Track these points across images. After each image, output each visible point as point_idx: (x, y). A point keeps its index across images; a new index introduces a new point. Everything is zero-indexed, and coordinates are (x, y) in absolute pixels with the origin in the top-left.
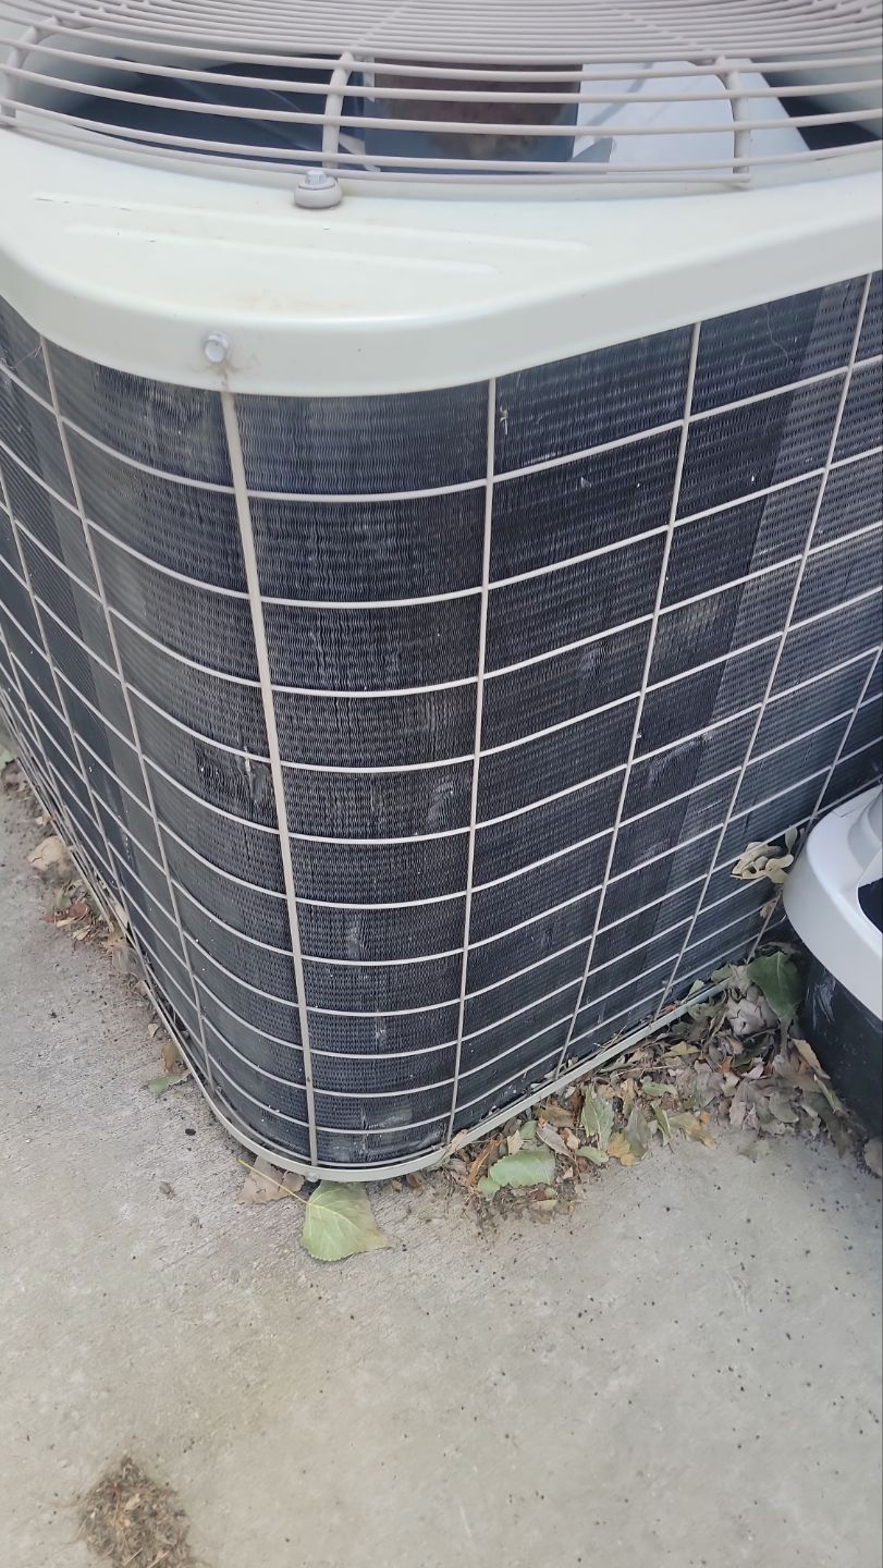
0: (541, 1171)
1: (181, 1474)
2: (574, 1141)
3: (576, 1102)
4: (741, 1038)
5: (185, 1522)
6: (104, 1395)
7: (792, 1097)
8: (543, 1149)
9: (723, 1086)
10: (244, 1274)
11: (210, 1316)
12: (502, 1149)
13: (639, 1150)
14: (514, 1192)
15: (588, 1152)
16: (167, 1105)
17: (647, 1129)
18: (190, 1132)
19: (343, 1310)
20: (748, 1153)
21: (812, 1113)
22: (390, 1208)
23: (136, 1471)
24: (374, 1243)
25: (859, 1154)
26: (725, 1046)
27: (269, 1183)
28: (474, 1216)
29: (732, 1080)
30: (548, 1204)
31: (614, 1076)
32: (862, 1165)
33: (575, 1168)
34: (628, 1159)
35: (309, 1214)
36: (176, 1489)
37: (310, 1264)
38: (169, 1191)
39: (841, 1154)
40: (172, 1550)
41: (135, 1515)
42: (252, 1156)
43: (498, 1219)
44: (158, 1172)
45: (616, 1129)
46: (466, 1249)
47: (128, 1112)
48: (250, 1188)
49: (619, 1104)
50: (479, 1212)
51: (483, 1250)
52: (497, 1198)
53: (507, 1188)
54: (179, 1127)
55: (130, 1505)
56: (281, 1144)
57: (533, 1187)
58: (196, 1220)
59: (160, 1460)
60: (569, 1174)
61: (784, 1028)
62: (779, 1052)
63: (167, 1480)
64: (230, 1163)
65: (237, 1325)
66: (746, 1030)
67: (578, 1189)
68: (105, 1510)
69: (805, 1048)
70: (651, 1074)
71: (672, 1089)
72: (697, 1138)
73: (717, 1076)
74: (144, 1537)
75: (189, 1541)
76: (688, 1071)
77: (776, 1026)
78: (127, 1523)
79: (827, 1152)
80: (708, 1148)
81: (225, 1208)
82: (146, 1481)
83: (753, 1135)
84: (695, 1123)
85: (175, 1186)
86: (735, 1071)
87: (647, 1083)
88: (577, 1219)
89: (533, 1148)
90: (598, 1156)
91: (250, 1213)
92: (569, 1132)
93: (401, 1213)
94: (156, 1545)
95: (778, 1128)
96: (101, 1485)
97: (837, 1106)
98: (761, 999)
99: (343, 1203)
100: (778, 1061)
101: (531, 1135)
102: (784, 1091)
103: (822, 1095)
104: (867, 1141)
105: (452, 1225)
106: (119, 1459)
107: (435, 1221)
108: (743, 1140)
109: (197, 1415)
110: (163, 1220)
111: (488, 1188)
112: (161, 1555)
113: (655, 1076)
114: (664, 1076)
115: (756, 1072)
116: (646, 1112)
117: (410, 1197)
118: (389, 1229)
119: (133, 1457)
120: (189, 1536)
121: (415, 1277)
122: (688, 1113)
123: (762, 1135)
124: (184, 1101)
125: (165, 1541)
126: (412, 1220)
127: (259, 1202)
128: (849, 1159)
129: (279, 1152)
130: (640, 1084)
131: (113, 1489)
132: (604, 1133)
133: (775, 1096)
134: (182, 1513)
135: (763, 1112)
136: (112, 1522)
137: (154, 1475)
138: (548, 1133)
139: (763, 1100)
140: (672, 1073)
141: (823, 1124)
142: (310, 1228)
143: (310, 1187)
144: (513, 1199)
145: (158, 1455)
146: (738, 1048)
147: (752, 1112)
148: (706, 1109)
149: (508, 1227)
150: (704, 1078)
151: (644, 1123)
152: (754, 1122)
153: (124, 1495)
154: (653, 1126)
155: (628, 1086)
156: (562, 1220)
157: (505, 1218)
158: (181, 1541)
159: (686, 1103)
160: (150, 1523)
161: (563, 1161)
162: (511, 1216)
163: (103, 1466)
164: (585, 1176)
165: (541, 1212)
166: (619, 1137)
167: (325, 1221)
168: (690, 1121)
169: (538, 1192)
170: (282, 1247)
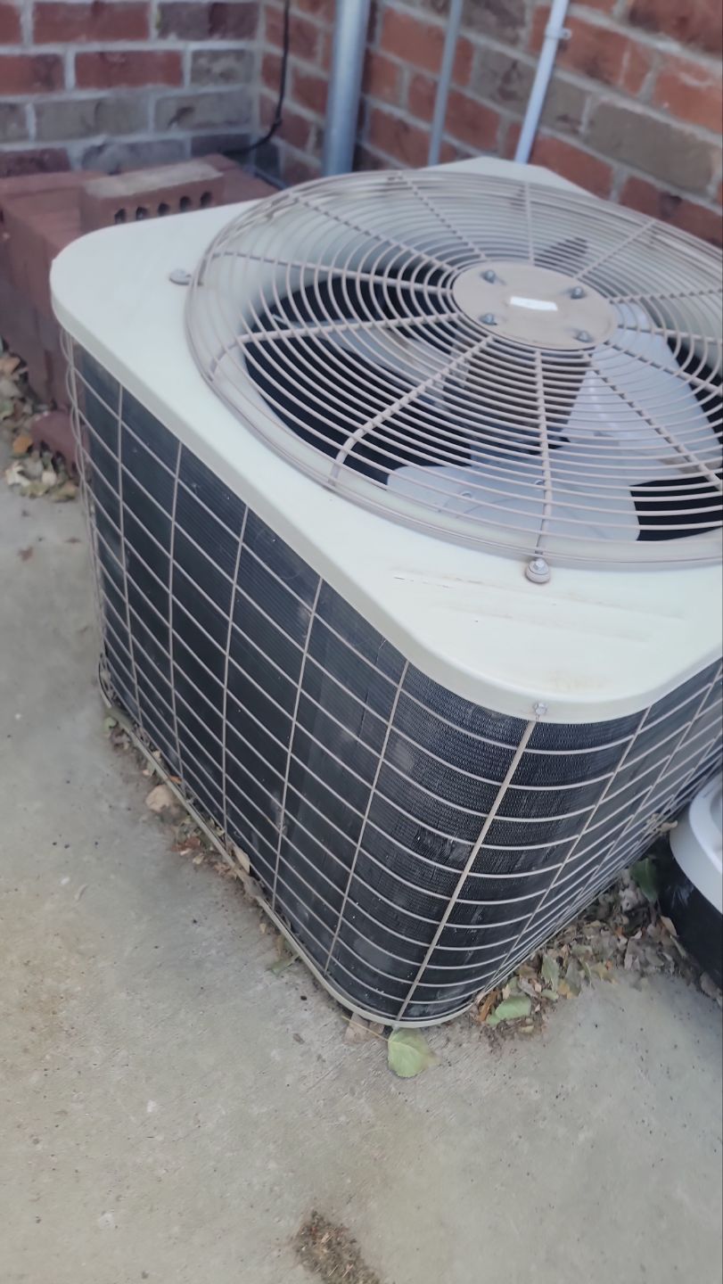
0: (523, 1009)
1: (348, 1217)
2: (538, 987)
3: (536, 961)
4: (627, 913)
5: (356, 1246)
6: (291, 1174)
7: (658, 948)
8: (522, 994)
9: (619, 945)
10: (357, 1090)
11: (343, 1119)
12: (499, 997)
13: (577, 990)
14: (508, 1023)
15: (547, 993)
16: (284, 980)
17: (578, 975)
18: (304, 998)
19: (421, 1107)
20: (636, 986)
21: (669, 958)
22: (437, 1041)
23: (322, 1219)
24: (432, 1063)
25: (697, 982)
26: (618, 920)
27: (356, 1028)
28: (485, 1039)
29: (624, 940)
30: (529, 1029)
31: (556, 942)
32: (699, 989)
33: (542, 1003)
34: (570, 995)
35: (390, 1048)
36: (347, 1227)
37: (396, 1080)
38: (299, 1039)
39: (688, 985)
40: (355, 1263)
41: (329, 1245)
42: (349, 1013)
43: (501, 1040)
44: (289, 1026)
45: (561, 977)
46: (486, 1061)
47: (260, 987)
48: (350, 1033)
49: (560, 960)
50: (489, 1037)
51: (496, 1061)
52: (498, 1027)
53: (504, 1021)
54: (295, 995)
55: (324, 1240)
56: (372, 1006)
57: (518, 1019)
58: (319, 1057)
59: (334, 1211)
60: (538, 1008)
61: (651, 906)
62: (650, 922)
63: (341, 1222)
64: (333, 1017)
65: (360, 1123)
66: (629, 908)
67: (544, 1017)
68: (310, 1244)
69: (668, 922)
70: (576, 939)
71: (589, 948)
72: (607, 979)
73: (614, 938)
74: (337, 1258)
75: (362, 1257)
76: (597, 937)
77: (646, 903)
78: (325, 1251)
79: (680, 983)
80: (614, 984)
81: (336, 1048)
82: (329, 1224)
83: (637, 975)
84: (605, 969)
85: (303, 1035)
86: (625, 935)
87: (575, 946)
88: (546, 1037)
89: (517, 995)
90: (555, 997)
91: (352, 1050)
92: (536, 981)
93: (443, 1042)
94: (345, 1262)
95: (651, 969)
96: (303, 1230)
97: (683, 953)
98: (638, 889)
99: (410, 1039)
100: (651, 928)
101: (514, 985)
102: (653, 945)
103: (675, 947)
104: (701, 975)
105: (475, 1047)
106: (310, 1213)
107: (464, 1045)
108: (632, 978)
109: (349, 1181)
110: (300, 1059)
111: (493, 1021)
112: (349, 1268)
113: (579, 941)
114: (583, 941)
115: (638, 935)
116: (576, 965)
117: (447, 1031)
118: (438, 1052)
119: (318, 1211)
120: (361, 1253)
121: (459, 1082)
122: (600, 963)
123: (643, 975)
124: (294, 977)
125: (349, 1259)
126: (451, 1045)
127: (356, 1041)
128: (692, 986)
129: (370, 1011)
130: (571, 947)
131: (312, 1230)
132: (554, 981)
133: (649, 949)
134: (353, 1241)
135: (643, 960)
136: (316, 1251)
137: (332, 1220)
138: (524, 983)
139: (642, 952)
140: (588, 938)
141: (676, 965)
142: (392, 1057)
143: (388, 1031)
144: (508, 1027)
145: (332, 1208)
146: (626, 920)
147: (637, 961)
148: (609, 960)
149: (508, 1045)
150: (607, 940)
151: (576, 972)
152: (639, 967)
153: (319, 1234)
154: (582, 973)
155: (564, 949)
156: (537, 1038)
157: (505, 1040)
158: (358, 1257)
159: (598, 957)
160: (338, 1249)
161: (536, 1001)
162: (508, 1037)
163: (300, 1219)
164: (548, 1009)
165: (525, 1034)
166: (563, 982)
167: (402, 1051)
168: (601, 968)
169: (521, 1022)
170: (377, 1070)
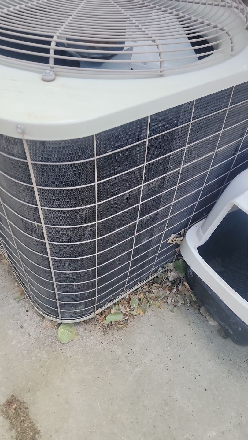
0: (120, 317)
1: (27, 398)
2: (128, 309)
3: (129, 299)
4: (171, 281)
5: (28, 410)
6: (6, 380)
7: (183, 296)
8: (120, 312)
9: (166, 294)
10: (42, 347)
11: (33, 358)
12: (110, 312)
13: (144, 311)
14: (112, 323)
15: (132, 312)
16: (21, 304)
17: (147, 306)
18: (27, 311)
19: (68, 355)
20: (172, 311)
21: (188, 300)
22: (81, 329)
23: (15, 398)
24: (76, 338)
25: (199, 310)
26: (167, 284)
27: (49, 324)
28: (102, 329)
29: (168, 292)
30: (121, 326)
31: (139, 292)
32: (200, 313)
33: (128, 316)
34: (142, 313)
35: (59, 331)
36: (25, 402)
37: (60, 344)
38: (22, 327)
39: (195, 311)
40: (25, 417)
41: (15, 409)
42: (44, 317)
43: (108, 330)
44: (19, 322)
45: (139, 306)
46: (100, 338)
47: (10, 306)
48: (44, 325)
49: (140, 299)
50: (103, 329)
51: (104, 338)
52: (108, 325)
53: (111, 322)
54: (24, 310)
55: (14, 407)
56: (51, 314)
57: (117, 322)
58: (29, 334)
59: (21, 395)
60: (127, 318)
61: (182, 279)
62: (180, 285)
63: (23, 400)
64: (38, 319)
65: (41, 360)
66: (172, 279)
67: (129, 321)
68: (7, 408)
69: (186, 284)
70: (148, 291)
71: (153, 295)
72: (159, 307)
73: (165, 291)
74: (17, 414)
75: (29, 414)
76: (157, 290)
77: (180, 279)
78: (13, 411)
79: (191, 310)
80: (162, 309)
81: (37, 331)
82: (18, 400)
83: (173, 306)
84: (159, 303)
85: (24, 326)
86: (169, 290)
87: (147, 294)
88: (128, 329)
89: (117, 312)
90: (134, 313)
91: (44, 332)
92: (127, 307)
93: (83, 330)
94: (21, 416)
95: (179, 304)
96: (6, 402)
97: (194, 298)
98: (176, 271)
99: (68, 328)
100: (180, 287)
101: (117, 308)
102: (181, 295)
103: (191, 295)
104: (201, 307)
105: (97, 332)
106: (11, 395)
107: (92, 331)
108: (171, 308)
109: (31, 383)
110: (20, 334)
111: (106, 322)
112: (22, 418)
113: (149, 292)
114: (151, 292)
115: (174, 290)
116: (147, 301)
117: (86, 326)
118: (80, 334)
119: (14, 395)
120: (30, 413)
121: (87, 346)
122: (157, 301)
123: (175, 306)
124: (25, 303)
125: (23, 415)
126: (86, 331)
127: (46, 328)
128: (196, 312)
129: (51, 316)
130: (145, 294)
131: (9, 403)
132: (136, 307)
133: (179, 296)
134: (27, 408)
135: (176, 300)
136: (9, 411)
137: (20, 399)
138: (121, 308)
139: (176, 297)
140: (153, 291)
141: (190, 303)
142: (59, 335)
143: (59, 325)
144: (112, 325)
145: (21, 394)
146: (170, 284)
147: (173, 300)
148: (162, 300)
149: (111, 332)
150: (161, 292)
151: (146, 304)
152: (173, 303)
153: (12, 404)
154: (148, 305)
155: (142, 295)
156: (124, 329)
157: (110, 330)
158: (27, 415)
159: (157, 299)
160: (19, 411)
161: (125, 315)
162: (112, 329)
163: (6, 397)
164: (131, 318)
165: (119, 328)
166: (139, 308)
167: (64, 333)
168: (158, 303)
169: (118, 323)
170: (52, 340)
